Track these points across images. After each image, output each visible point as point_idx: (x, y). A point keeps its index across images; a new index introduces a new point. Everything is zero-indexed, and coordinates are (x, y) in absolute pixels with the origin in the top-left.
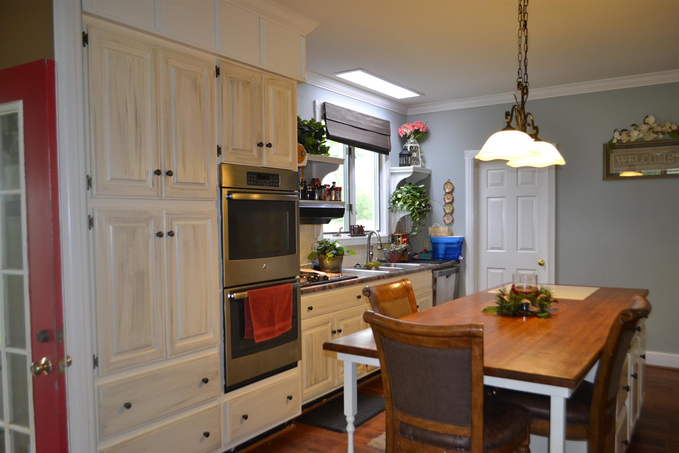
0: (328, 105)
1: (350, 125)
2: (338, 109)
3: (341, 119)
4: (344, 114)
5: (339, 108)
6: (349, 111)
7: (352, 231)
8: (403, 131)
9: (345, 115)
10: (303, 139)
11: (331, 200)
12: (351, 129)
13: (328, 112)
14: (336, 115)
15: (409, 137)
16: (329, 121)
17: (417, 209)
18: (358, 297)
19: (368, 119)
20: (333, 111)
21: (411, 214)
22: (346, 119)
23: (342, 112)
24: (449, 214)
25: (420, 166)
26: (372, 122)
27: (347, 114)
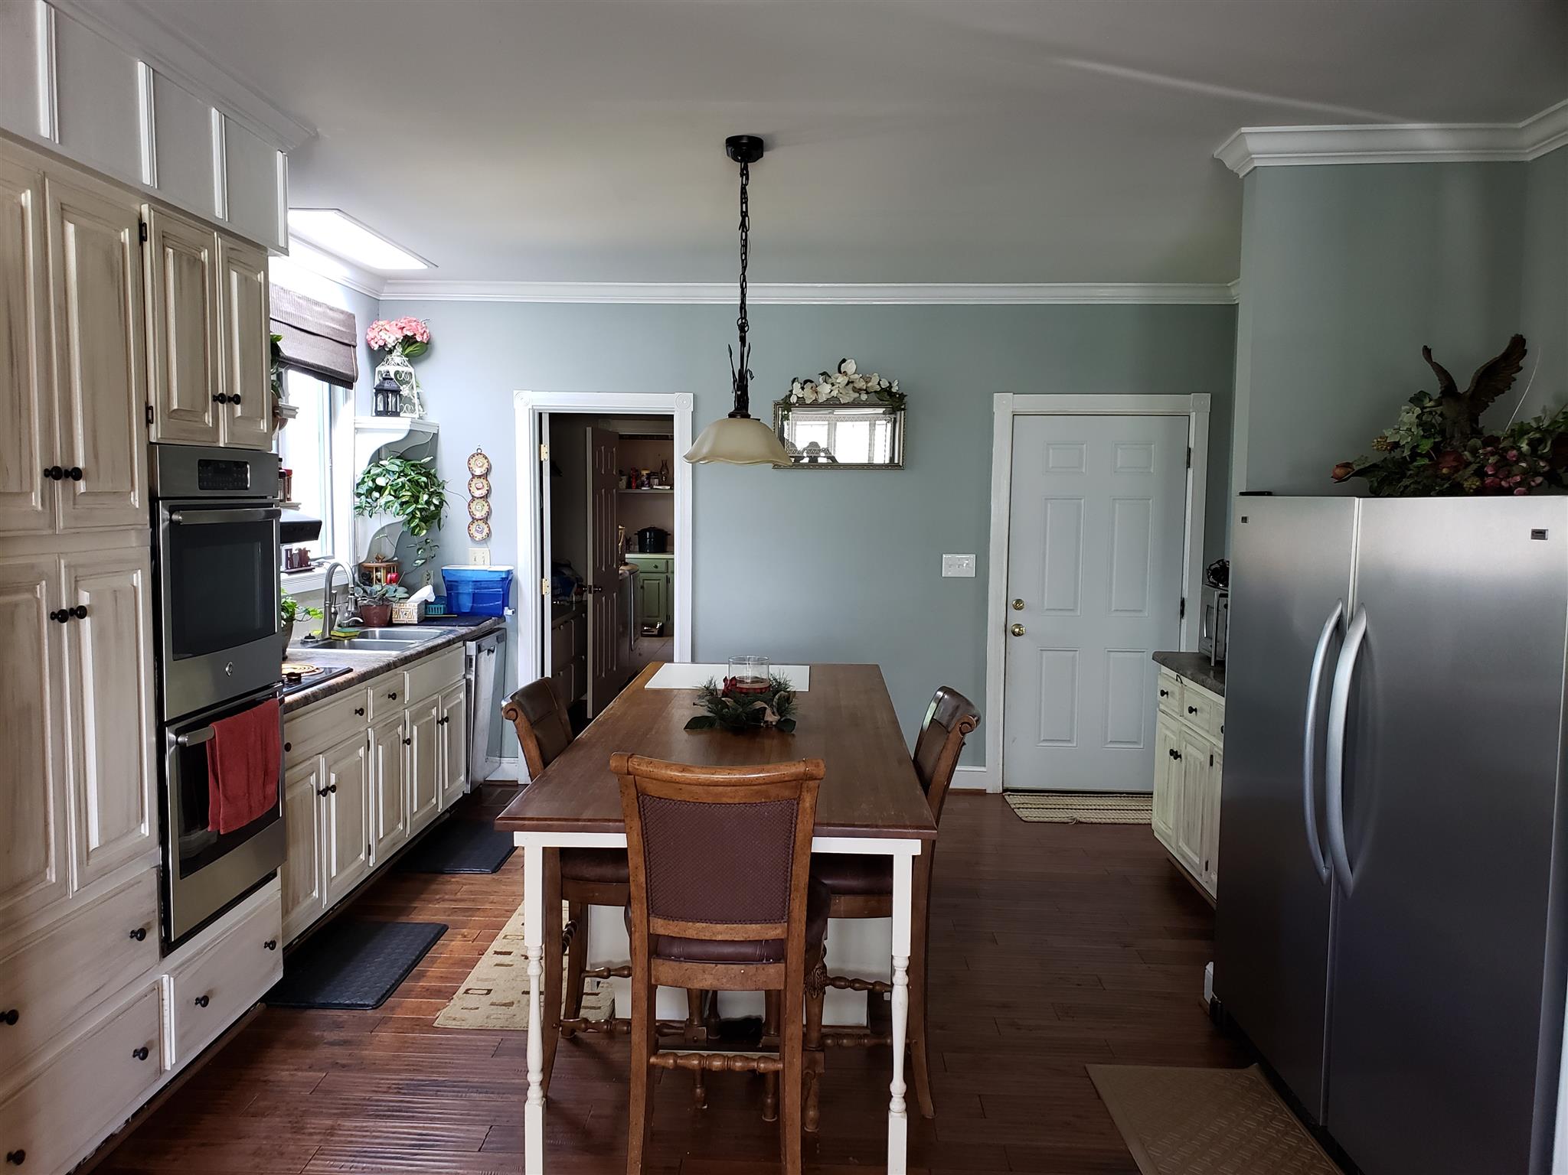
1: (288, 324)
7: (289, 562)
8: (379, 337)
9: (278, 302)
15: (391, 352)
17: (421, 510)
18: (357, 712)
19: (317, 308)
21: (409, 522)
24: (480, 520)
25: (417, 416)
26: (324, 315)
27: (281, 298)
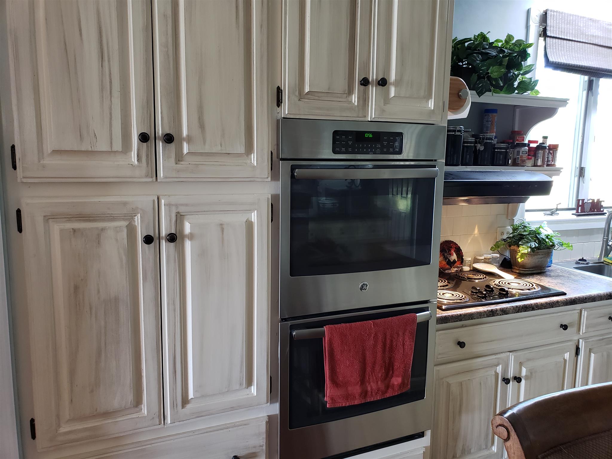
0: (552, 13)
1: (593, 44)
2: (571, 18)
3: (576, 35)
4: (582, 26)
5: (574, 17)
6: (593, 21)
7: (580, 208)
9: (584, 29)
10: (482, 70)
11: (535, 165)
12: (594, 50)
13: (551, 26)
14: (566, 29)
16: (551, 39)
18: (562, 326)
20: (560, 22)
22: (586, 35)
23: (579, 23)
27: (588, 25)
